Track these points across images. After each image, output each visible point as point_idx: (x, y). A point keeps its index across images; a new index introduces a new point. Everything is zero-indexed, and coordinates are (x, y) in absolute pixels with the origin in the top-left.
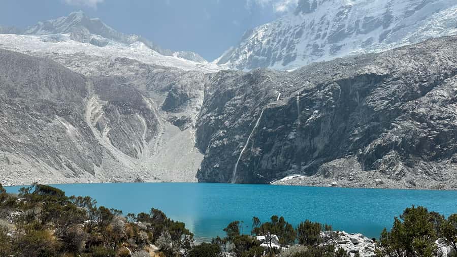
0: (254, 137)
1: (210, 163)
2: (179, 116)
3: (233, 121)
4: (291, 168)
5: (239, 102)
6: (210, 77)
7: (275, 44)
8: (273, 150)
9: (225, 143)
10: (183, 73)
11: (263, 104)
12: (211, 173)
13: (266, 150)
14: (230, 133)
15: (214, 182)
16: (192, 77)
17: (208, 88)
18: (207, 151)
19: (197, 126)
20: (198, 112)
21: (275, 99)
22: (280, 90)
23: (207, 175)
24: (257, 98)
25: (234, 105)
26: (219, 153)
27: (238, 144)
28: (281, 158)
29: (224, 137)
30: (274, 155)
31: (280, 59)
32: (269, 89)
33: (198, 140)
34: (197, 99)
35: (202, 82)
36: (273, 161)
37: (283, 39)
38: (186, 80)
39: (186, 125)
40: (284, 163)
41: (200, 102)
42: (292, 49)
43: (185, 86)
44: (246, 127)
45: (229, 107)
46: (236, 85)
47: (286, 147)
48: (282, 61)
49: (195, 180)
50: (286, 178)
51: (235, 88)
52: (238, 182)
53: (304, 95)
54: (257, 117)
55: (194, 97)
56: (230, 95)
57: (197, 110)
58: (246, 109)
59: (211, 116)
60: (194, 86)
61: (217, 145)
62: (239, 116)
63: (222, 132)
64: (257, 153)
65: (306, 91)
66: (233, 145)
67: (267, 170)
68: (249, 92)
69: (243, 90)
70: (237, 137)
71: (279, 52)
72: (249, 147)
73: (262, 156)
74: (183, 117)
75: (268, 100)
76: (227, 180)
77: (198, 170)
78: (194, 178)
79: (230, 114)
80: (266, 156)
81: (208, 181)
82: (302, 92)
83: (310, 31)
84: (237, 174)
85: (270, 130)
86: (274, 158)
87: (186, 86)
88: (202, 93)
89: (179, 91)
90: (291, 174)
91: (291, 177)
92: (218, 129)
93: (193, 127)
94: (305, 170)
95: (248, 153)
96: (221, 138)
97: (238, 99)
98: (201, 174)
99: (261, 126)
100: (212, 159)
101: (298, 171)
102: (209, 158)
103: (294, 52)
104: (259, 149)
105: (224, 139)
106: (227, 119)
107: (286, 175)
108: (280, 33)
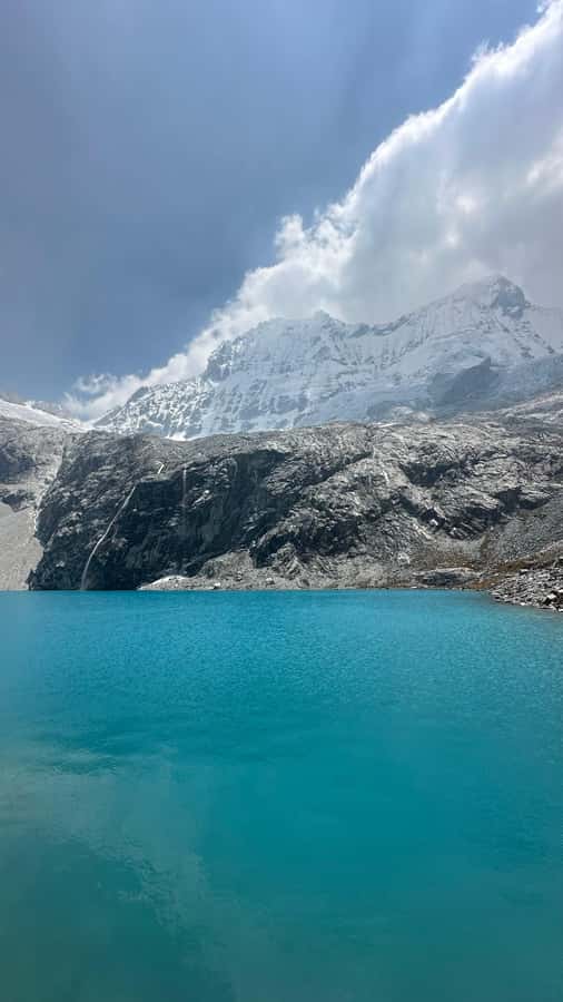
0: (119, 522)
1: (52, 560)
2: (13, 489)
3: (94, 500)
4: (168, 567)
5: (106, 473)
6: (74, 438)
7: (176, 410)
8: (145, 541)
9: (78, 530)
10: (33, 428)
11: (138, 477)
12: (51, 576)
13: (134, 540)
14: (87, 516)
15: (56, 588)
16: (44, 435)
17: (68, 453)
18: (50, 543)
19: (41, 506)
20: (48, 486)
21: (155, 471)
22: (165, 460)
23: (45, 580)
24: (131, 469)
25: (98, 478)
26: (66, 546)
27: (95, 532)
28: (155, 553)
29: (77, 522)
30: (147, 548)
31: (181, 430)
32: (149, 458)
33: (41, 527)
34: (48, 467)
35: (61, 443)
36: (144, 557)
37: (186, 405)
38: (33, 439)
39: (24, 503)
40: (160, 559)
41: (53, 471)
42: (197, 420)
43: (30, 446)
44: (109, 508)
45: (92, 480)
46: (107, 451)
47: (164, 537)
48: (184, 433)
49: (24, 586)
50: (159, 581)
51: (105, 454)
52: (89, 589)
53: (193, 469)
54: (127, 495)
55: (44, 463)
56: (97, 463)
57: (47, 482)
58: (113, 482)
59: (65, 491)
60: (45, 446)
61: (65, 534)
62: (102, 492)
63: (74, 514)
64: (120, 545)
65: (196, 465)
66: (89, 534)
67: (134, 570)
68: (121, 460)
69: (116, 457)
70: (96, 522)
71: (180, 421)
72: (109, 536)
73: (128, 550)
74: (20, 491)
75: (145, 472)
76: (74, 586)
77: (32, 572)
78: (23, 584)
79: (91, 490)
80: (134, 549)
81: (44, 588)
82: (191, 466)
83: (219, 401)
84: (88, 576)
85: (142, 513)
86: (146, 553)
87: (32, 446)
88: (58, 460)
89: (19, 453)
90: (168, 574)
91: (167, 579)
92: (72, 509)
93: (36, 507)
94: (187, 569)
95: (106, 546)
96: (73, 523)
97: (105, 471)
98: (34, 579)
99: (130, 507)
100: (55, 555)
101: (178, 571)
102: (50, 553)
103: (200, 423)
104: (124, 539)
105: (78, 525)
106: (86, 496)
107: (161, 577)
108: (183, 398)
